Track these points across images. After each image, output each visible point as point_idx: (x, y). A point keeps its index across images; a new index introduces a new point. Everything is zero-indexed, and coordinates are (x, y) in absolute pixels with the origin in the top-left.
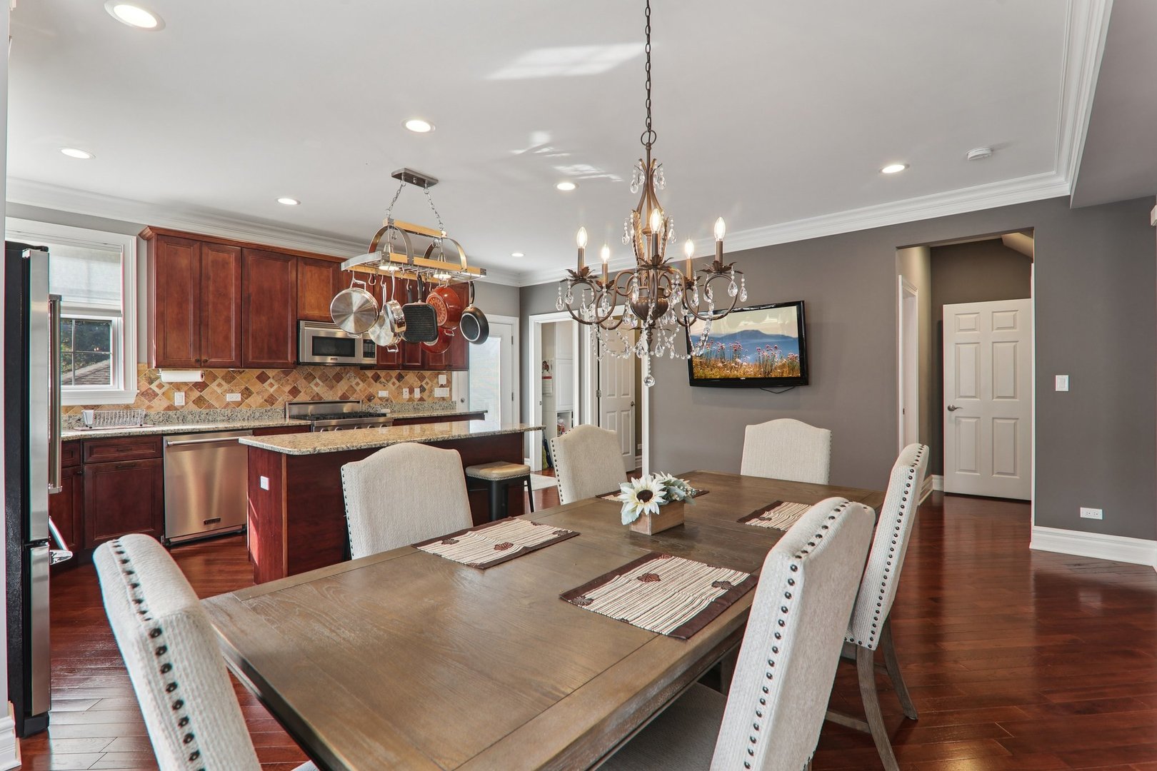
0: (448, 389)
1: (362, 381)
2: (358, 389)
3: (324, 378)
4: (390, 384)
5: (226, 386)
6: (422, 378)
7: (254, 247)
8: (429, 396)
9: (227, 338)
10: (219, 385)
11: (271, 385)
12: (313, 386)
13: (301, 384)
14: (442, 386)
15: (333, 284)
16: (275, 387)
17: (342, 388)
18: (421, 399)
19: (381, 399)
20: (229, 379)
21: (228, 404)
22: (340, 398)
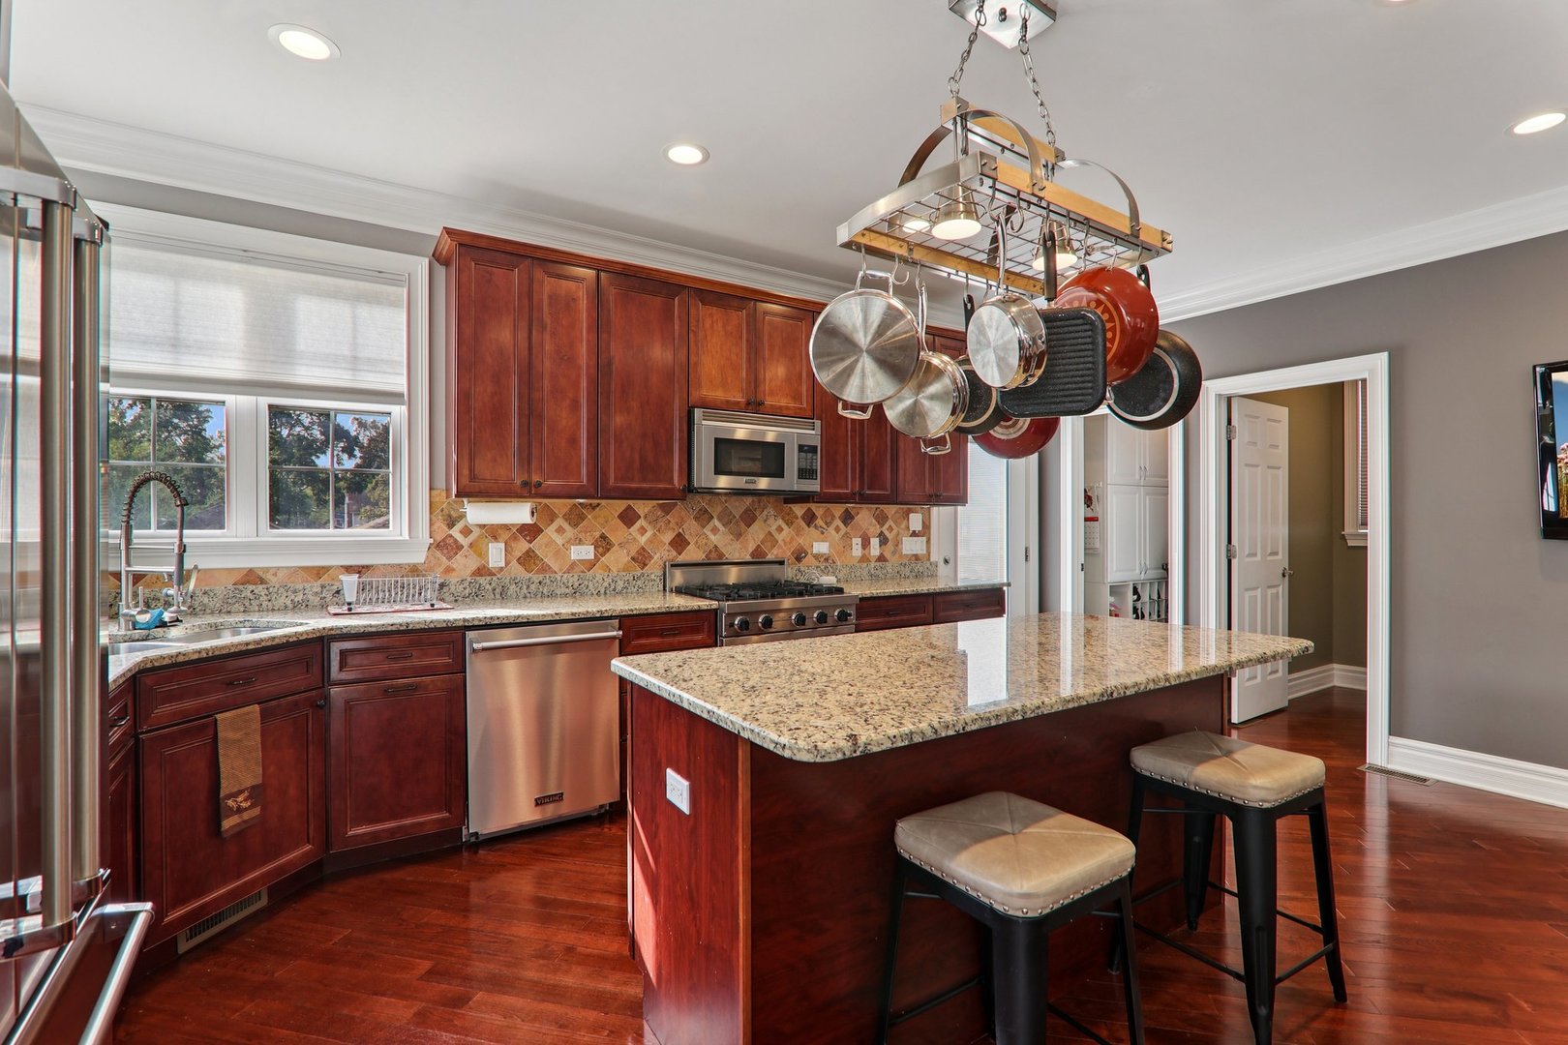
0: (924, 539)
1: (787, 524)
2: (780, 537)
3: (727, 519)
4: (831, 530)
5: (570, 532)
6: (881, 519)
7: (618, 269)
8: (894, 553)
9: (574, 441)
10: (560, 530)
11: (643, 531)
12: (709, 533)
13: (690, 528)
14: (914, 534)
15: (747, 340)
16: (648, 534)
17: (755, 534)
18: (881, 558)
19: (817, 557)
20: (575, 518)
21: (573, 565)
22: (753, 555)
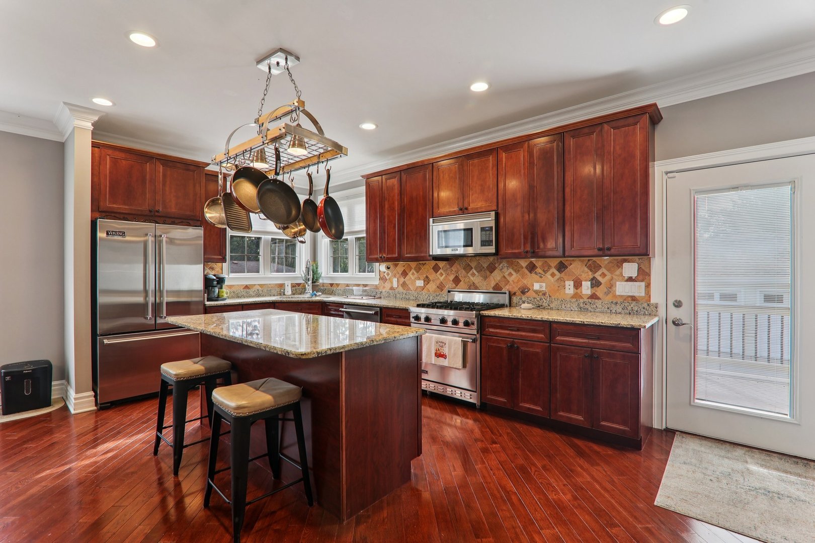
0: (643, 284)
1: (515, 271)
2: (511, 279)
3: (480, 269)
4: (548, 275)
5: (416, 275)
6: (594, 268)
8: (607, 294)
9: (394, 240)
10: (413, 274)
11: (442, 275)
12: (470, 276)
13: (462, 273)
14: (630, 279)
16: (443, 276)
17: (496, 276)
18: (593, 296)
19: (537, 292)
20: (418, 270)
21: (417, 288)
22: (494, 288)
